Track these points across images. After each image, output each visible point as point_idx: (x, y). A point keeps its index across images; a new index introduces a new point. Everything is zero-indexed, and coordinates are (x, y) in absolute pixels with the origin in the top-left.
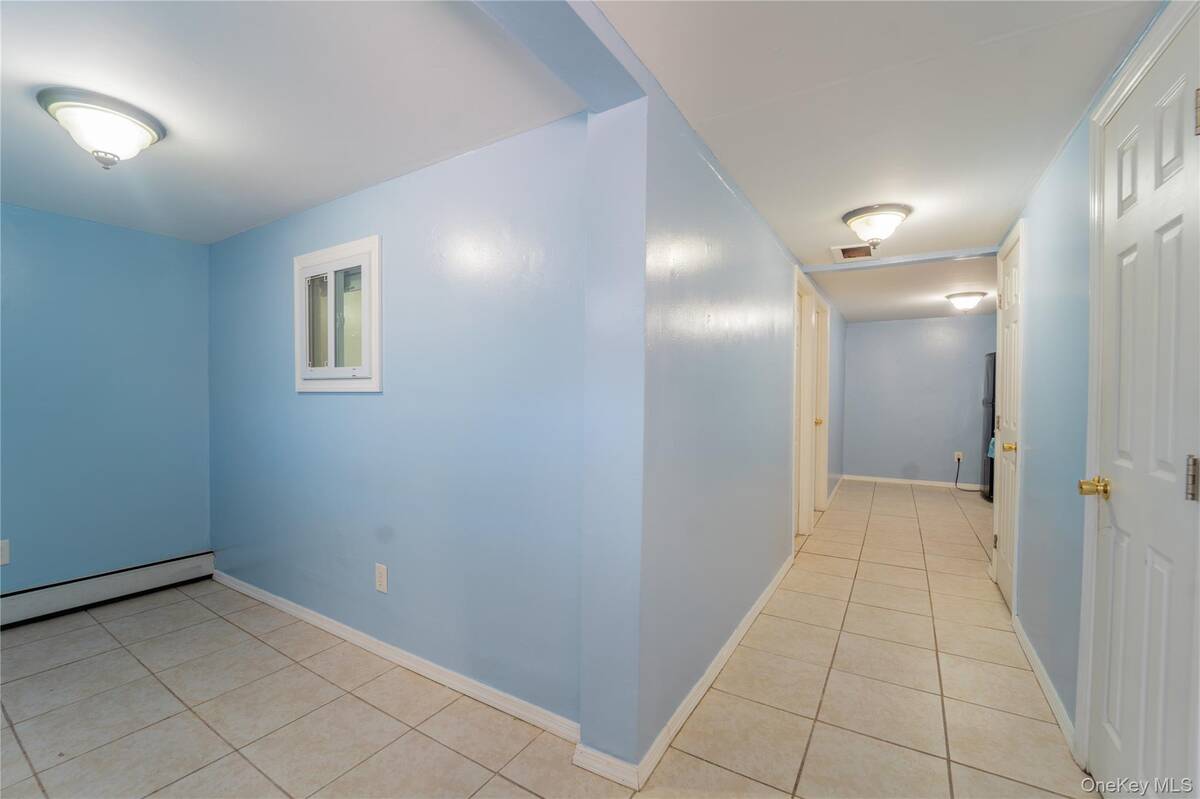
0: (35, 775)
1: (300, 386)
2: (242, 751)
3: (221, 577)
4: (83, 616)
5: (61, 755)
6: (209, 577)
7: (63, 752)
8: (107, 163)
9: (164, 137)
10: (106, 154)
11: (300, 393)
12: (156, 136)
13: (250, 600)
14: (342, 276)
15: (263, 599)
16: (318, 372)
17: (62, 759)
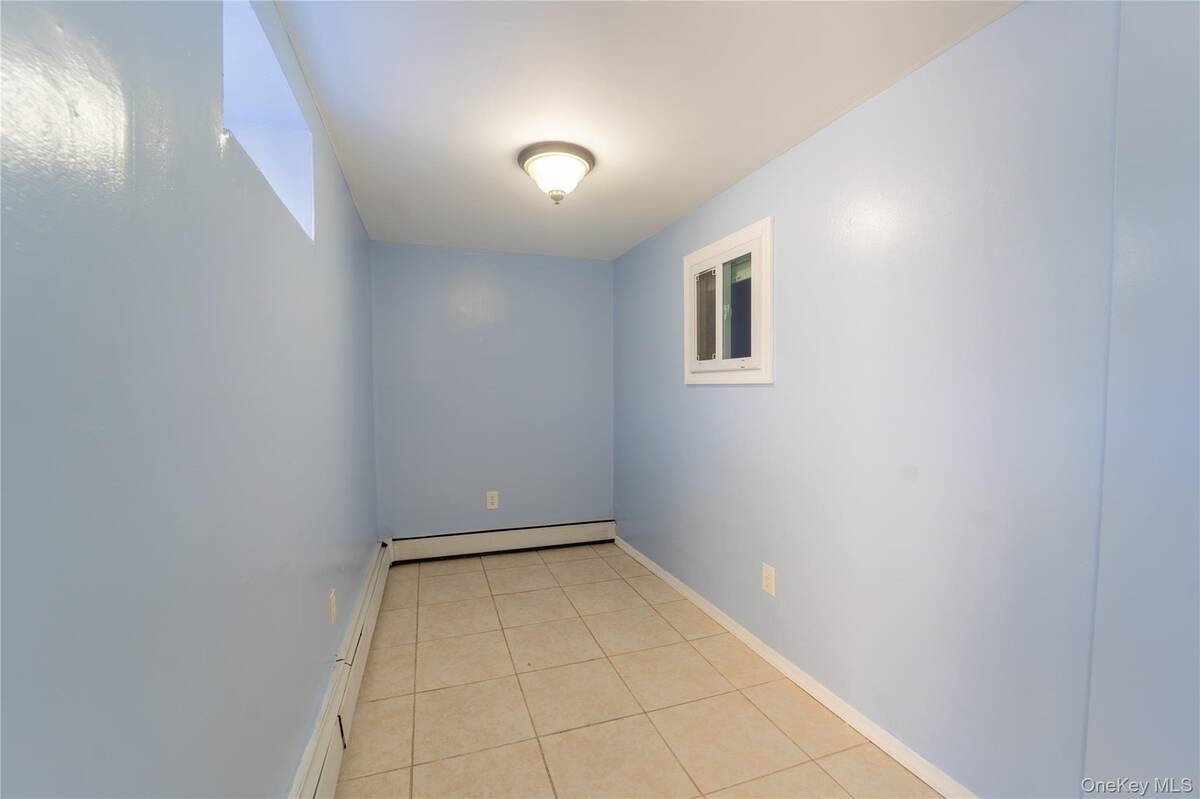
0: (516, 674)
1: (689, 379)
2: (649, 714)
3: (619, 541)
4: (534, 555)
5: (529, 665)
6: (612, 541)
7: (531, 663)
8: (557, 199)
9: (594, 164)
10: (557, 191)
11: (689, 385)
12: (588, 166)
13: (644, 570)
14: (729, 266)
15: (654, 571)
16: (707, 364)
17: (530, 669)
